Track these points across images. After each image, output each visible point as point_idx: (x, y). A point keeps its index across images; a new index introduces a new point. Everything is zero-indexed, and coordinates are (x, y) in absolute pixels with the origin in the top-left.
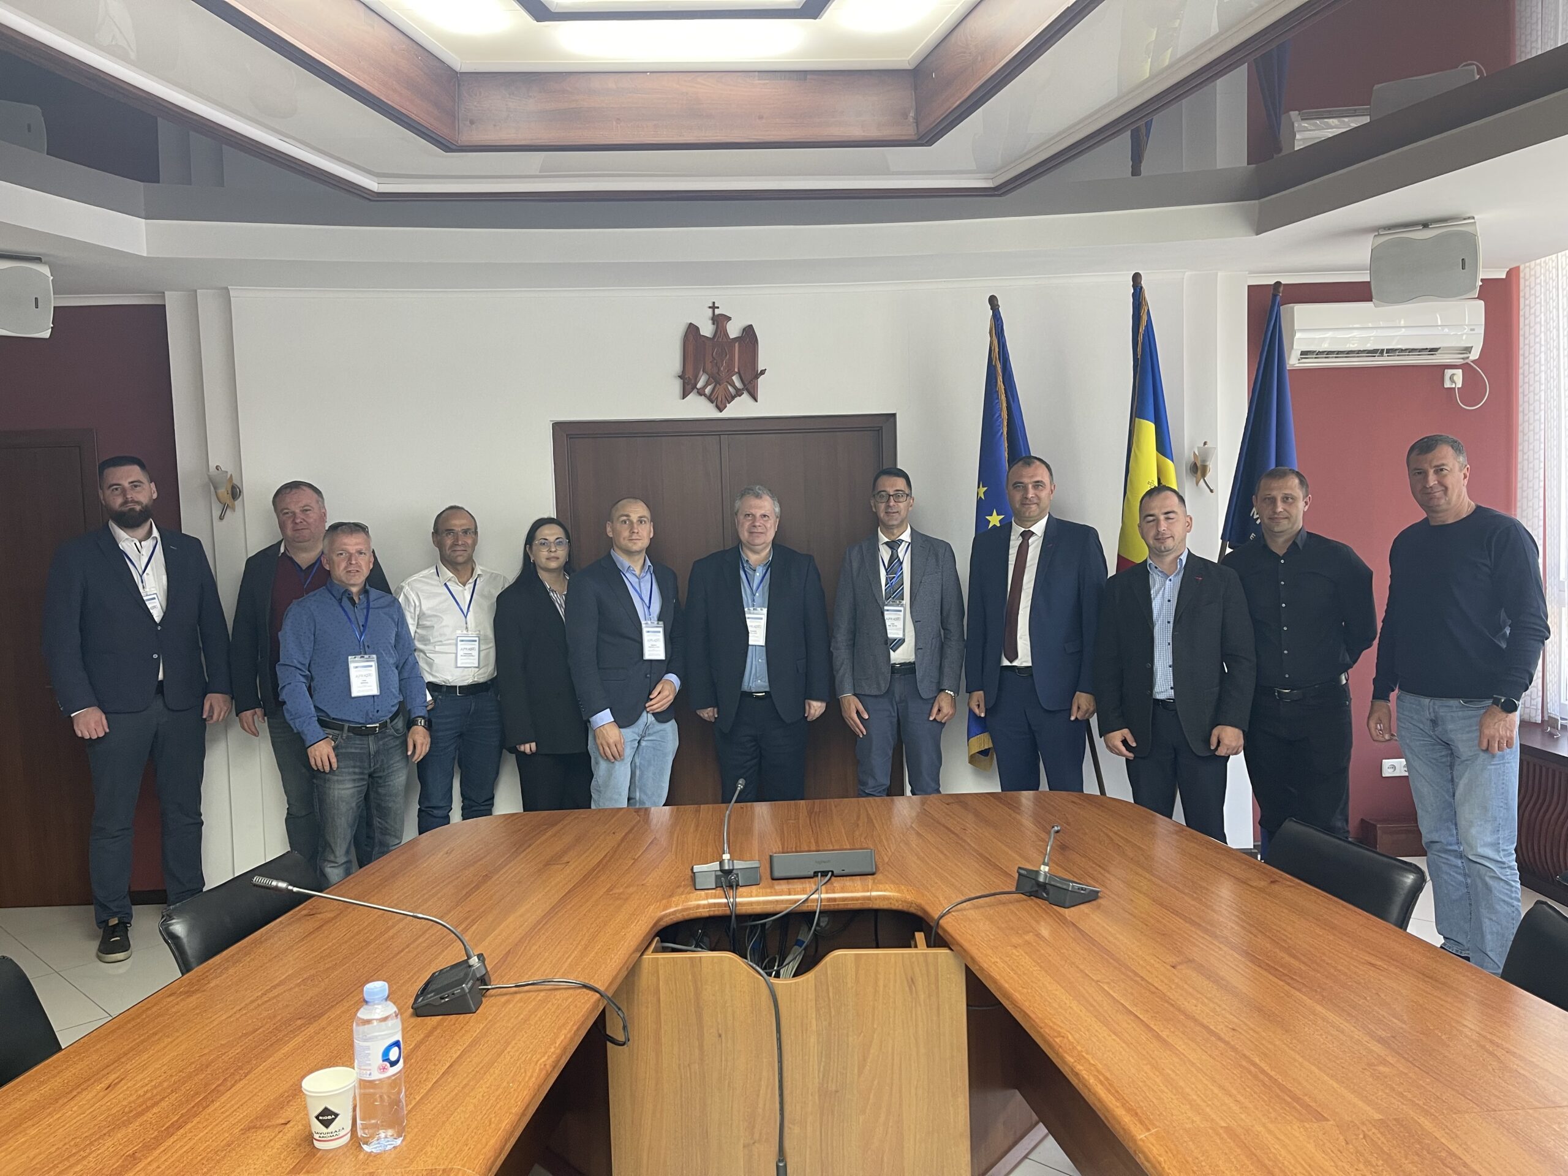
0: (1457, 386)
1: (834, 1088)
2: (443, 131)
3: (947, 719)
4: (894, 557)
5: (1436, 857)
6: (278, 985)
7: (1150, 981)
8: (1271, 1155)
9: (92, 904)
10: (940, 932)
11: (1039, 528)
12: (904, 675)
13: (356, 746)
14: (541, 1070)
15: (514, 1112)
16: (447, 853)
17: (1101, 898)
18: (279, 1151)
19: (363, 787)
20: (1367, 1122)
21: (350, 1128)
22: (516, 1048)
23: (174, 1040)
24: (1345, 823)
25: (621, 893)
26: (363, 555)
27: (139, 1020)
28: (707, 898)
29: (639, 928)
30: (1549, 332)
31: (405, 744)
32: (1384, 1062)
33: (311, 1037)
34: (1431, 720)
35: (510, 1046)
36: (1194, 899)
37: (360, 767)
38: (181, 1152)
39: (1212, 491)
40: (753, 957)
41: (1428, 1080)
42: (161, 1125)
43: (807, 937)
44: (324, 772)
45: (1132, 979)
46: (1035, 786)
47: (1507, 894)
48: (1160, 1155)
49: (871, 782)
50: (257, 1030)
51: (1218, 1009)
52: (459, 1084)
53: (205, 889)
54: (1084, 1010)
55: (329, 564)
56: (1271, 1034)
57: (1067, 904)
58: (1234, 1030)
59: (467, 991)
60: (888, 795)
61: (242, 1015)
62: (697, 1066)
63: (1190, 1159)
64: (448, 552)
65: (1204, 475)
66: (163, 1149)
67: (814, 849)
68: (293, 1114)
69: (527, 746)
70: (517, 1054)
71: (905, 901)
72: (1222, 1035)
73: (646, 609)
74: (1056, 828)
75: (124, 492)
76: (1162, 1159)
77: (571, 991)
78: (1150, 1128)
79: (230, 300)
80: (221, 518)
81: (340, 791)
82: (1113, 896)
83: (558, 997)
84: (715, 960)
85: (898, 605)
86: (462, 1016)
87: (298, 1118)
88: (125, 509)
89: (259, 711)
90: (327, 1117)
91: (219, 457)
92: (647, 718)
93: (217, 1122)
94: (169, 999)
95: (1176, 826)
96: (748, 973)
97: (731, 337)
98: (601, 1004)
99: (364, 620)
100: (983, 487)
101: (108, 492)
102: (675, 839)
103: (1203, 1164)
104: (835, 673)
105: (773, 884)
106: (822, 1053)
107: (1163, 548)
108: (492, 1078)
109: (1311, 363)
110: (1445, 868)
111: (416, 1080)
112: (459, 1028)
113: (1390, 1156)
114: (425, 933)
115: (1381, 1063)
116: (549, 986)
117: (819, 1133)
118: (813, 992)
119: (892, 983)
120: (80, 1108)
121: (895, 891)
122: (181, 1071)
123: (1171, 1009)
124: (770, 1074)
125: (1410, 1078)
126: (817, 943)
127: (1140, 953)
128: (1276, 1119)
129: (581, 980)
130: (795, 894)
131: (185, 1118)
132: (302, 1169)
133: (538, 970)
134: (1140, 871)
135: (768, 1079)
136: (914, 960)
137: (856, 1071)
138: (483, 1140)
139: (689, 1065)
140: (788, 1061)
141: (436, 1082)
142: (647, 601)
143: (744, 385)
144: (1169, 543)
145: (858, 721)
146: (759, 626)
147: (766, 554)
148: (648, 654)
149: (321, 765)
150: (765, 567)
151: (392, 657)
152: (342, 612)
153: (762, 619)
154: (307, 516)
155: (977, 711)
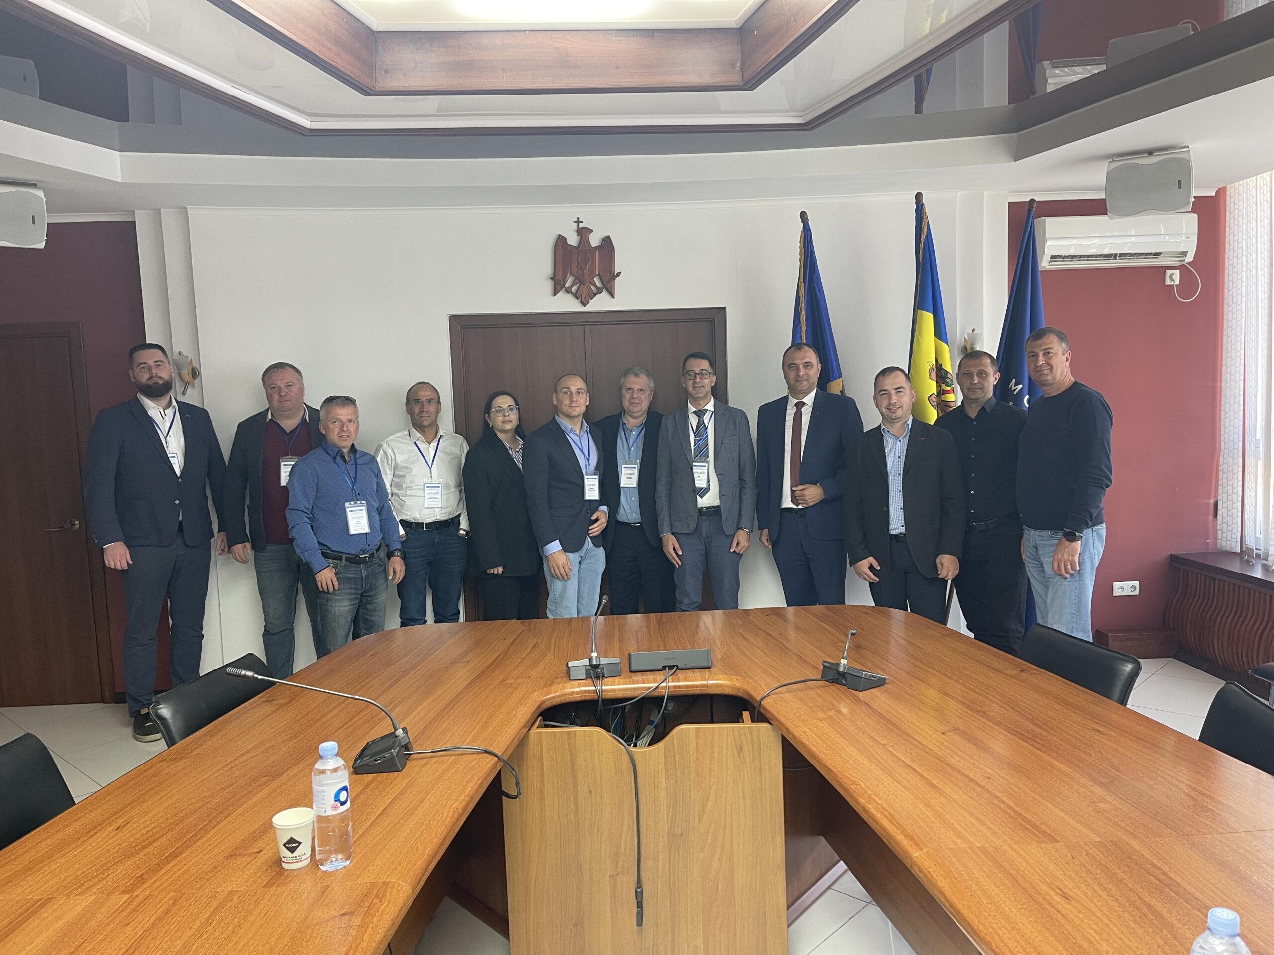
0: (1176, 283)
1: (680, 832)
2: (364, 79)
3: (744, 551)
4: (700, 423)
6: (247, 752)
7: (925, 744)
8: (1015, 867)
10: (762, 711)
11: (809, 399)
12: (710, 516)
13: (352, 572)
14: (454, 812)
15: (435, 841)
17: (887, 683)
18: (255, 871)
19: (357, 605)
20: (1089, 843)
21: (309, 853)
22: (434, 797)
23: (167, 793)
25: (512, 683)
26: (353, 423)
27: (138, 779)
28: (579, 687)
29: (526, 709)
30: (1249, 240)
31: (387, 570)
32: (1103, 800)
33: (276, 789)
35: (430, 795)
37: (355, 589)
38: (178, 874)
41: (1137, 813)
42: (162, 854)
43: (657, 718)
44: (328, 593)
45: (911, 743)
48: (930, 867)
49: (686, 601)
50: (232, 785)
51: (977, 763)
52: (392, 822)
54: (873, 765)
55: (325, 429)
56: (1017, 781)
57: (861, 689)
58: (989, 778)
59: (395, 754)
61: (220, 775)
62: (572, 816)
63: (953, 870)
64: (417, 418)
66: (164, 872)
67: (662, 648)
68: (264, 846)
69: (495, 569)
70: (436, 800)
71: (734, 688)
72: (980, 782)
73: (586, 462)
74: (853, 633)
76: (932, 870)
77: (475, 755)
78: (923, 847)
79: (188, 217)
80: (184, 394)
81: (341, 608)
82: (897, 682)
83: (465, 759)
84: (587, 734)
85: (703, 462)
86: (391, 774)
87: (268, 847)
89: (247, 545)
90: (292, 844)
91: (180, 345)
92: (589, 543)
93: (205, 852)
94: (161, 764)
96: (612, 743)
97: (593, 246)
98: (498, 766)
99: (354, 474)
102: (553, 642)
103: (963, 873)
105: (631, 676)
106: (670, 805)
107: (894, 416)
108: (417, 818)
109: (1059, 265)
111: (358, 819)
112: (390, 782)
113: (1107, 867)
114: (361, 711)
115: (1101, 801)
116: (458, 752)
117: (668, 866)
118: (663, 758)
119: (724, 751)
120: (97, 844)
121: (726, 680)
122: (174, 816)
123: (941, 764)
124: (629, 822)
125: (1124, 812)
126: (665, 722)
127: (918, 724)
128: (1019, 841)
129: (483, 747)
130: (648, 683)
131: (179, 849)
132: (275, 883)
133: (449, 740)
134: (918, 663)
135: (629, 825)
136: (742, 731)
137: (697, 819)
138: (413, 862)
139: (567, 815)
140: (644, 810)
141: (374, 821)
142: (587, 454)
143: (604, 286)
144: (899, 413)
145: (674, 555)
146: (633, 473)
147: (643, 420)
148: (588, 496)
149: (326, 587)
150: (640, 429)
151: (375, 502)
152: (337, 467)
153: (635, 467)
154: (291, 391)
155: (767, 544)
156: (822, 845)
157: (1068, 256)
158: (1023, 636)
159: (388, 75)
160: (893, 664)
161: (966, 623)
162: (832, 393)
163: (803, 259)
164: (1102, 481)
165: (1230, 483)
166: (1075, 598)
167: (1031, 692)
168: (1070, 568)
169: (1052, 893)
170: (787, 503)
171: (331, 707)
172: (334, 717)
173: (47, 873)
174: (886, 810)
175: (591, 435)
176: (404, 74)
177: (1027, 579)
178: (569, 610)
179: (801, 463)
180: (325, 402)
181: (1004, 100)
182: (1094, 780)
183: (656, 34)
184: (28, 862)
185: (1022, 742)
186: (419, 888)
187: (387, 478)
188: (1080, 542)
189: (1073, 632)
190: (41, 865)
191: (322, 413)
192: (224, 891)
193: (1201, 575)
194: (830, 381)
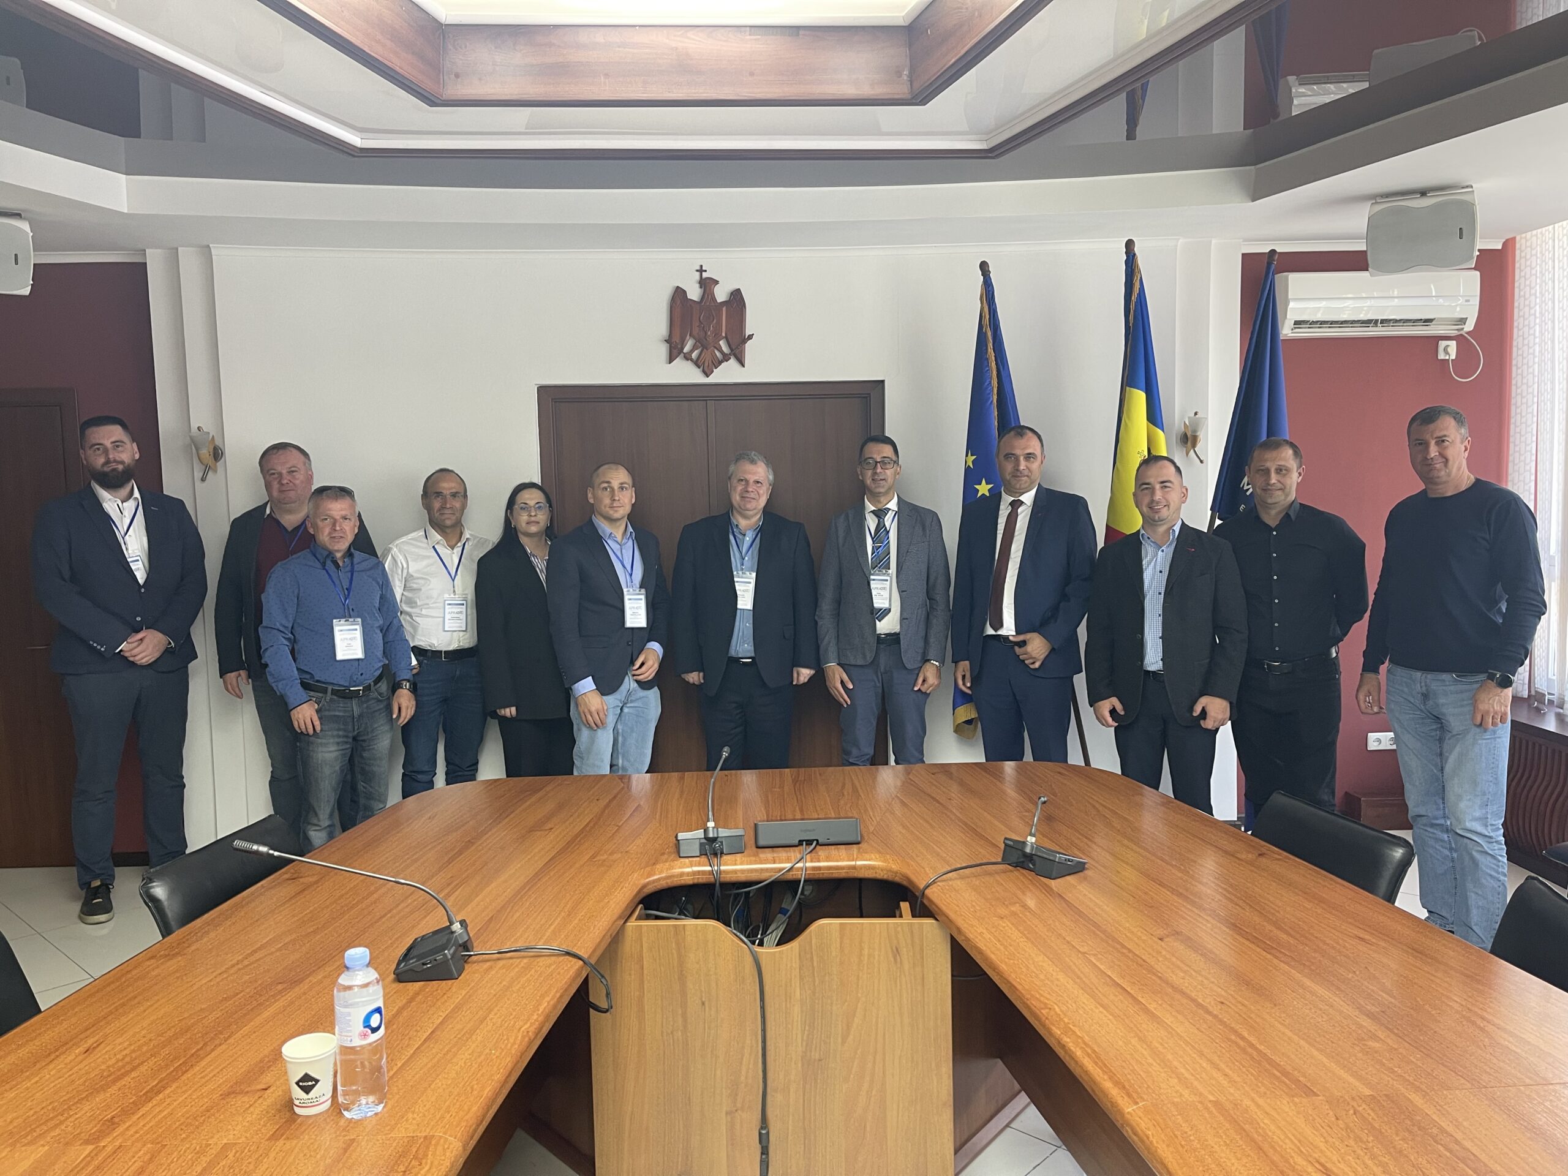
0: (1451, 358)
1: (817, 1057)
2: (428, 84)
3: (932, 690)
4: (880, 526)
5: (1422, 831)
6: (259, 949)
7: (1137, 953)
8: (1260, 1131)
9: (74, 866)
10: (925, 902)
11: (1028, 498)
12: (890, 645)
13: (340, 709)
14: (523, 1037)
15: (496, 1078)
16: (430, 818)
17: (1087, 869)
18: (259, 1117)
19: (347, 751)
20: (1357, 1098)
21: (331, 1094)
22: (498, 1015)
23: (154, 1004)
24: (1331, 797)
25: (604, 861)
26: (348, 521)
28: (692, 866)
29: (622, 895)
30: (1544, 304)
31: (389, 708)
32: (1374, 1037)
33: (292, 1003)
34: (1422, 694)
35: (493, 1013)
36: (1180, 870)
37: (345, 730)
38: (160, 1117)
39: (1202, 462)
40: (736, 924)
41: (1418, 1056)
42: (140, 1089)
43: (791, 905)
44: (308, 734)
45: (1119, 951)
46: (1018, 756)
47: (1494, 869)
48: (1149, 1130)
49: (855, 752)
50: (237, 994)
51: (1206, 982)
52: (441, 1050)
53: (187, 852)
54: (1071, 982)
55: (313, 528)
56: (1260, 1008)
57: (1054, 875)
58: (1222, 1003)
59: (449, 957)
60: (872, 764)
61: (223, 979)
62: (680, 1033)
63: (1178, 1133)
64: (437, 515)
65: (1194, 446)
66: (141, 1114)
67: (799, 817)
68: (273, 1080)
69: (508, 710)
70: (500, 1020)
71: (890, 871)
72: (1211, 1009)
73: (628, 577)
74: (1042, 799)
75: (106, 451)
76: (1150, 1133)
77: (553, 958)
78: (1138, 1100)
79: (212, 259)
80: (203, 479)
81: (324, 754)
82: (1099, 867)
83: (540, 964)
84: (699, 928)
85: (884, 575)
86: (445, 982)
87: (278, 1083)
88: (106, 469)
89: (243, 673)
90: (307, 1083)
91: (201, 418)
92: (629, 684)
93: (196, 1087)
94: (148, 963)
95: (1163, 798)
96: (733, 941)
97: (718, 301)
98: (584, 971)
99: (348, 584)
100: (972, 455)
101: (90, 452)
102: (659, 805)
103: (1192, 1138)
104: (819, 642)
105: (757, 853)
106: (805, 1022)
107: (1157, 518)
108: (474, 1045)
109: (1304, 333)
110: (1431, 842)
111: (395, 1048)
112: (442, 994)
113: (1381, 1132)
114: (405, 898)
115: (1371, 1038)
116: (533, 952)
117: (801, 1101)
118: (798, 961)
119: (876, 953)
120: (58, 1071)
121: (880, 861)
122: (160, 1036)
123: (1159, 981)
124: (753, 1043)
125: (1401, 1053)
126: (801, 913)
127: (1127, 925)
128: (1265, 1093)
129: (564, 948)
130: (779, 863)
131: (163, 1083)
132: (282, 1135)
133: (521, 936)
134: (1127, 843)
135: (752, 1047)
136: (899, 929)
137: (840, 1040)
138: (466, 1108)
139: (672, 1033)
140: (771, 1029)
141: (418, 1048)
143: (732, 350)
144: (1164, 513)
145: (842, 690)
146: (747, 591)
147: (757, 520)
148: (630, 621)
149: (305, 728)
150: (755, 532)
152: (326, 574)
153: (750, 583)
154: (294, 477)
156: (998, 1072)
157: (1316, 322)
159: (460, 79)
160: (1095, 844)
167: (1274, 884)
174: (1088, 1046)
176: (480, 79)
181: (1239, 126)
182: (1360, 1008)
183: (801, 32)
185: (1265, 953)
186: (473, 1143)
192: (216, 1144)
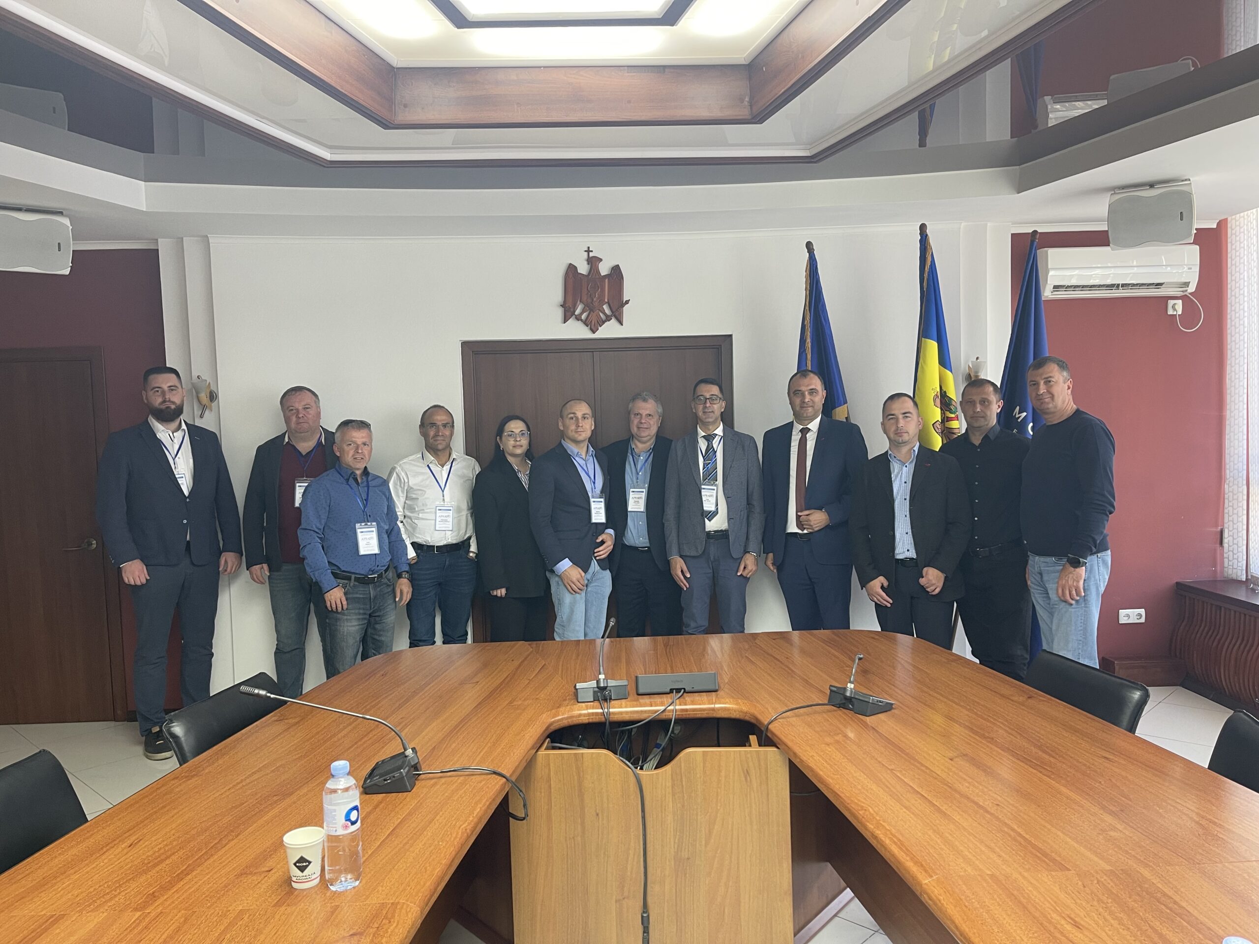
0: (1178, 313)
1: (687, 856)
2: (383, 113)
3: (751, 574)
4: (710, 447)
6: (257, 771)
7: (933, 770)
8: (1026, 895)
10: (769, 735)
11: (814, 425)
12: (718, 540)
13: (361, 592)
14: (463, 833)
15: (443, 863)
17: (895, 709)
18: (265, 891)
19: (365, 625)
20: (1100, 872)
21: (319, 873)
22: (443, 817)
23: (180, 811)
25: (520, 705)
26: (367, 446)
28: (587, 709)
29: (535, 730)
31: (394, 591)
32: (1115, 829)
33: (286, 808)
35: (439, 816)
36: (968, 710)
37: (363, 609)
38: (189, 892)
40: (623, 753)
41: (1148, 842)
42: (174, 872)
43: (664, 741)
44: (336, 613)
45: (919, 769)
48: (940, 895)
49: (693, 624)
50: (243, 804)
51: (986, 790)
52: (401, 842)
54: (881, 790)
55: (340, 452)
56: (1026, 808)
57: (869, 713)
58: (998, 805)
59: (404, 775)
61: (231, 793)
62: (579, 838)
63: (963, 897)
64: (431, 441)
66: (175, 889)
67: (670, 671)
68: (274, 865)
69: (499, 591)
70: (444, 821)
71: (741, 711)
72: (989, 810)
73: (592, 485)
74: (859, 658)
75: (164, 393)
76: (942, 898)
77: (483, 776)
78: (933, 875)
79: (209, 245)
80: (201, 417)
81: (349, 628)
82: (904, 707)
83: (474, 780)
84: (594, 756)
85: (712, 485)
86: (401, 794)
87: (279, 866)
88: (163, 407)
89: (265, 566)
90: (302, 864)
91: (200, 369)
93: (216, 870)
94: (173, 782)
96: (620, 765)
97: (602, 275)
98: (507, 786)
99: (366, 496)
101: (151, 393)
102: (561, 664)
103: (973, 901)
105: (638, 698)
106: (677, 829)
107: (900, 441)
108: (426, 839)
109: (1061, 295)
111: (367, 840)
112: (399, 802)
113: (1118, 896)
114: (371, 731)
115: (1112, 829)
116: (467, 772)
117: (674, 891)
118: (670, 781)
119: (731, 774)
120: (110, 860)
121: (733, 704)
122: (186, 834)
123: (949, 789)
124: (636, 846)
125: (1134, 840)
126: (672, 745)
127: (925, 749)
128: (1030, 869)
129: (491, 768)
130: (656, 706)
131: (191, 868)
132: (285, 903)
133: (458, 761)
134: (925, 689)
135: (635, 849)
136: (749, 756)
137: (703, 842)
138: (422, 883)
139: (573, 838)
140: (650, 834)
141: (383, 841)
142: (593, 478)
143: (613, 313)
144: (906, 437)
145: (682, 577)
146: (641, 498)
147: (650, 444)
148: (595, 519)
149: (335, 606)
150: (648, 453)
151: (385, 524)
152: (350, 489)
153: (643, 492)
154: (308, 413)
155: (772, 568)
156: (828, 873)
157: (1071, 286)
158: (1029, 663)
159: (407, 109)
160: (900, 690)
161: (971, 649)
162: (837, 419)
163: (808, 287)
164: (1106, 508)
165: (1235, 511)
166: (1081, 625)
167: (1039, 719)
168: (1075, 594)
169: (1063, 922)
170: (792, 527)
171: (341, 726)
172: (344, 737)
173: (60, 889)
174: (895, 836)
175: (596, 458)
176: (423, 108)
177: (1031, 605)
178: (576, 632)
179: (806, 489)
180: (340, 425)
181: (1007, 136)
182: (1104, 808)
183: (667, 70)
184: (41, 878)
185: (1031, 769)
186: (428, 909)
187: (399, 500)
188: (1084, 568)
189: (1079, 659)
190: (54, 881)
191: (337, 435)
192: (234, 910)
193: (1207, 603)
194: (835, 408)
